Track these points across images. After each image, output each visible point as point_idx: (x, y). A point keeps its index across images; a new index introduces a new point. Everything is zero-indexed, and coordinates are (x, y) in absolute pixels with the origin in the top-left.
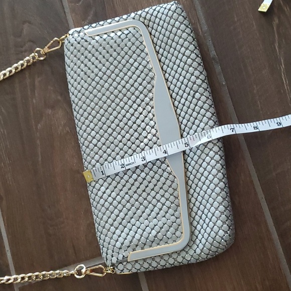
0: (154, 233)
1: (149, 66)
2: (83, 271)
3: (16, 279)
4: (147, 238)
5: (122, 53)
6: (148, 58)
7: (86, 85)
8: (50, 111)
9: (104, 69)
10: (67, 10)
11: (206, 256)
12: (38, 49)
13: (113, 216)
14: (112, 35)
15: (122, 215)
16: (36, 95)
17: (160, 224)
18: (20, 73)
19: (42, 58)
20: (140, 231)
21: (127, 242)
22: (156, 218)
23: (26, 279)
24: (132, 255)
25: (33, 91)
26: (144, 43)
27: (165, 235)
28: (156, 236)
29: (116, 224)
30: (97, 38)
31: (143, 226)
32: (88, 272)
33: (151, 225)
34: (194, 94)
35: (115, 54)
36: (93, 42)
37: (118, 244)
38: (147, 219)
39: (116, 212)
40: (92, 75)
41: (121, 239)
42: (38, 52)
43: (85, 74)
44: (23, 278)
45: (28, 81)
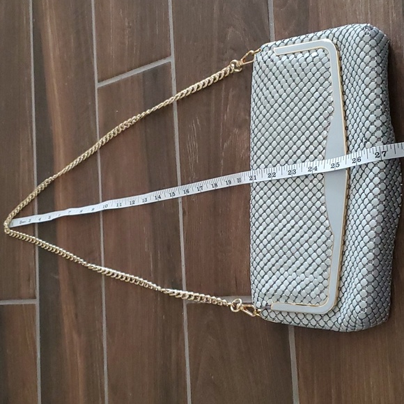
0: (299, 288)
1: (331, 98)
2: (238, 305)
3: (184, 295)
4: (291, 292)
5: (306, 79)
6: (330, 89)
7: (264, 111)
8: (236, 131)
9: (284, 95)
11: (345, 328)
12: (235, 61)
13: (265, 260)
14: (300, 55)
15: (273, 261)
16: (228, 110)
17: (307, 281)
18: (217, 83)
19: (237, 70)
20: (286, 282)
21: (272, 291)
22: (304, 273)
23: (193, 298)
25: (226, 105)
26: (330, 70)
27: (309, 294)
28: (299, 292)
29: (266, 268)
30: (284, 58)
31: (290, 278)
32: (242, 308)
33: (298, 279)
34: (366, 142)
35: (298, 79)
36: (279, 63)
37: (264, 290)
38: (295, 272)
39: (268, 256)
40: (272, 101)
41: (267, 286)
42: (235, 63)
43: (266, 98)
44: (190, 296)
45: (223, 94)
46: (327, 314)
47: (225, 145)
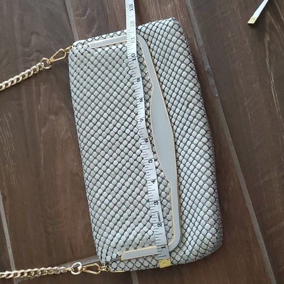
1: (147, 77)
3: (16, 274)
4: (141, 240)
6: (146, 70)
8: (53, 117)
10: (73, 23)
11: (194, 257)
12: (44, 59)
13: (109, 217)
14: (114, 47)
15: (117, 216)
16: (41, 101)
18: (27, 81)
19: (47, 68)
20: (134, 232)
21: (121, 242)
23: (26, 275)
24: (125, 255)
25: (38, 97)
26: (143, 56)
29: (111, 224)
30: (100, 50)
32: (84, 269)
34: (188, 104)
36: (95, 54)
37: (113, 244)
39: (112, 213)
41: (116, 239)
42: (44, 61)
43: (88, 83)
44: (22, 274)
45: (34, 88)
46: (174, 251)
47: (43, 131)
